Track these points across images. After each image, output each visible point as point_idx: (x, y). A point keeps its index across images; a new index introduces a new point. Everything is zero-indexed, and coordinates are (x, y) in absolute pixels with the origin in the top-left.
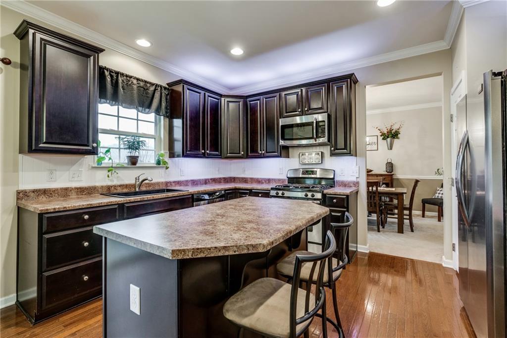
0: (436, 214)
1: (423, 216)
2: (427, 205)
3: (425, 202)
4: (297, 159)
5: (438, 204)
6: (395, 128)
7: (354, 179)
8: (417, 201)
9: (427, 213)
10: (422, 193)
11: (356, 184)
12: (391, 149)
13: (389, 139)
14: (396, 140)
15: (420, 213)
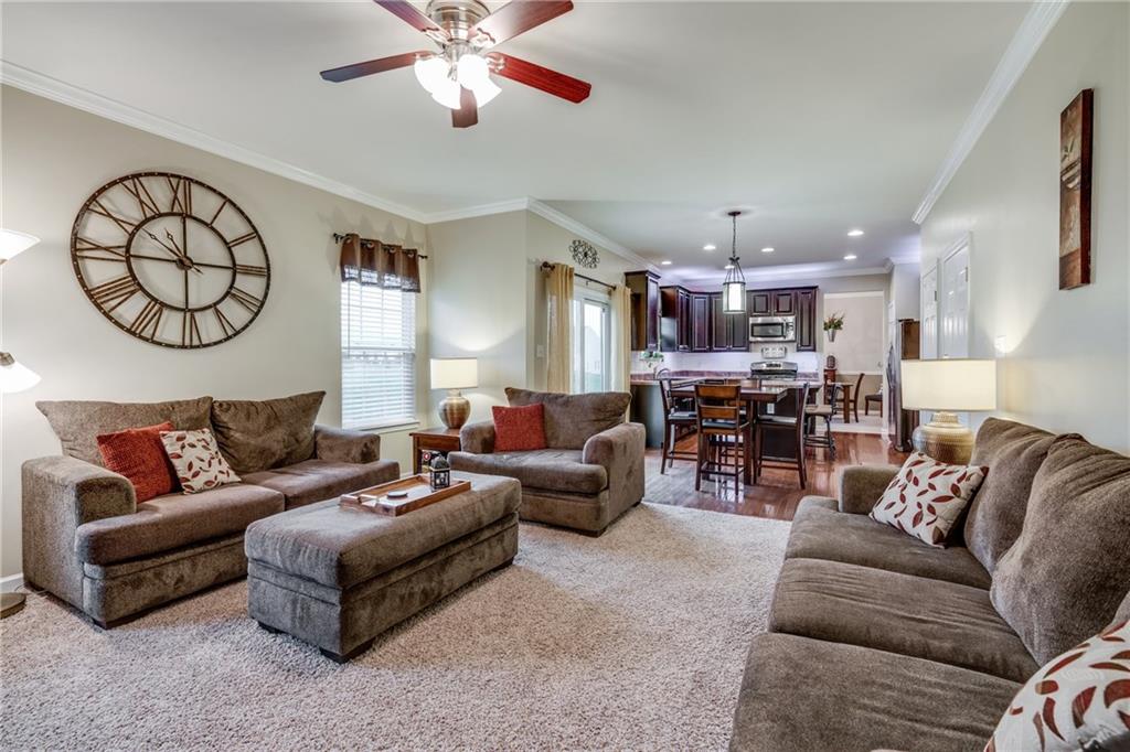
0: (879, 412)
1: (866, 414)
2: (870, 402)
3: (868, 399)
4: (760, 354)
5: (879, 399)
6: (838, 317)
7: (814, 371)
8: (861, 400)
9: (870, 412)
10: (865, 390)
11: (816, 375)
12: (833, 340)
13: (831, 330)
14: (838, 331)
15: (864, 412)
